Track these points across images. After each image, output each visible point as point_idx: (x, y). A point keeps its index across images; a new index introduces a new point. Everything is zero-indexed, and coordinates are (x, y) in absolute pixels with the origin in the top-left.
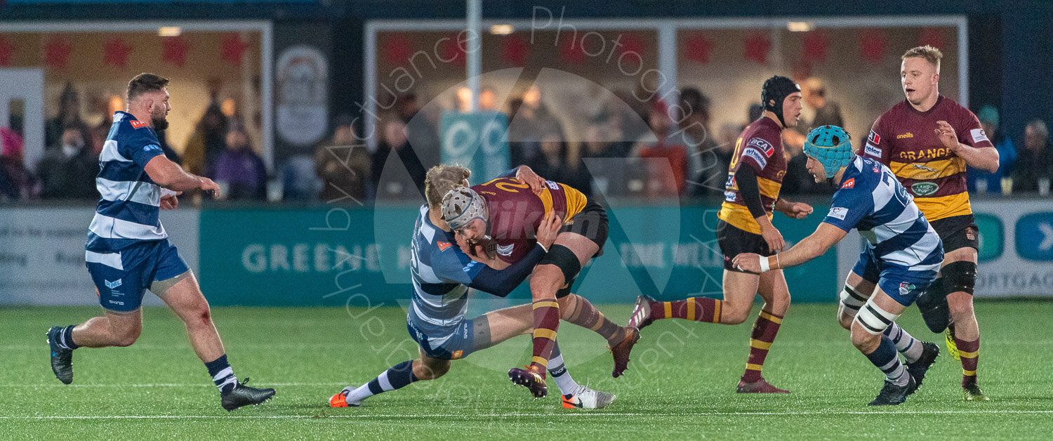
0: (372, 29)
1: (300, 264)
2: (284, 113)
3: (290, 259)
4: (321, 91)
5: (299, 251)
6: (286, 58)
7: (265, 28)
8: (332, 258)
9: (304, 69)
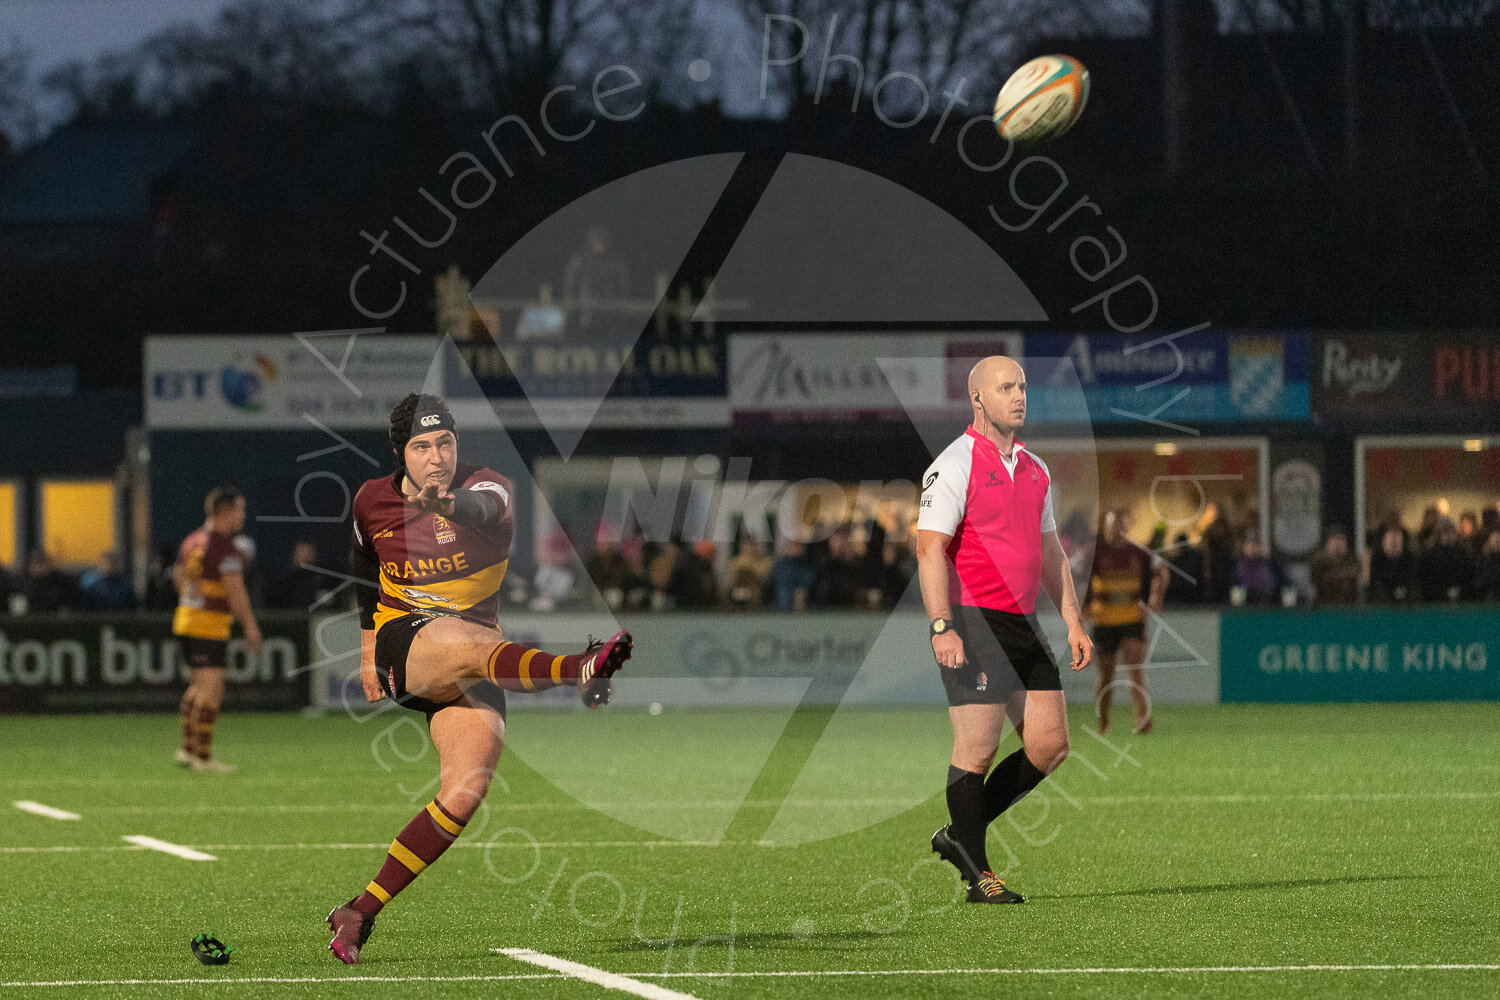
0: (1361, 446)
1: (1312, 664)
2: (1280, 524)
3: (1304, 659)
4: (1315, 503)
5: (1312, 652)
6: (1282, 472)
7: (1262, 446)
8: (1343, 659)
9: (1300, 483)
